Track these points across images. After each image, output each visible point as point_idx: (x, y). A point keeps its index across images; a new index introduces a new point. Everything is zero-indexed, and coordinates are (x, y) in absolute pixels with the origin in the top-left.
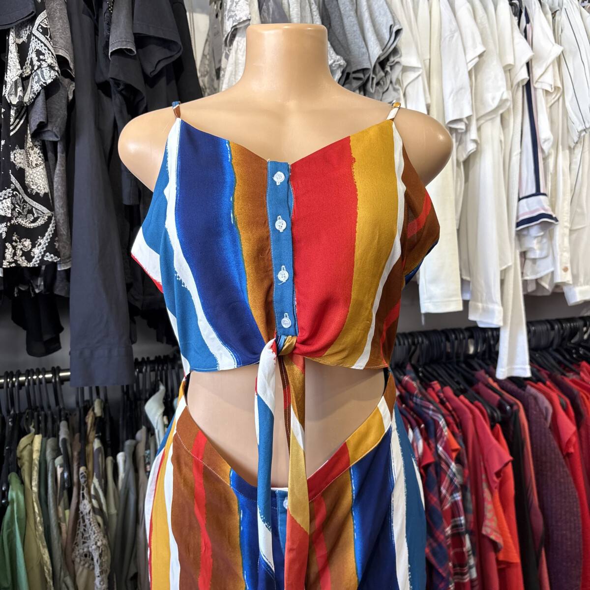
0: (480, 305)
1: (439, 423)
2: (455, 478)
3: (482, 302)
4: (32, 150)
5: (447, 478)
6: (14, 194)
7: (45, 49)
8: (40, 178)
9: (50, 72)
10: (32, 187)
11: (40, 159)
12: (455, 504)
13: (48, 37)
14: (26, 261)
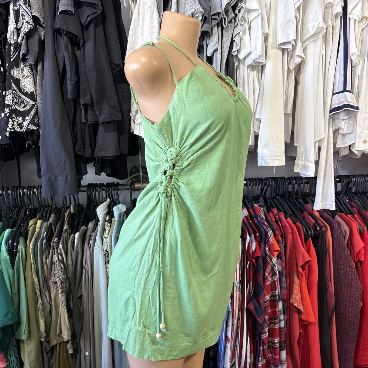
0: (301, 162)
1: (268, 233)
2: (274, 267)
4: (25, 68)
5: (269, 267)
6: (14, 92)
7: (25, 13)
8: (28, 84)
9: (27, 26)
10: (24, 89)
11: (29, 73)
12: (274, 282)
13: (27, 6)
14: (19, 128)
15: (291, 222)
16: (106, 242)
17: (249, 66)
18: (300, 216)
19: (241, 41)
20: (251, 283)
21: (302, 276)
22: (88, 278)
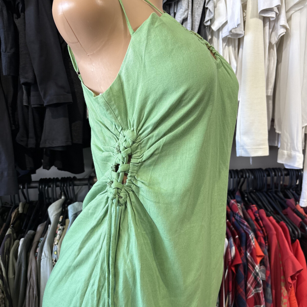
0: (285, 152)
1: (249, 235)
2: (258, 277)
3: (287, 150)
5: (252, 276)
12: (257, 295)
15: (274, 221)
16: (55, 250)
17: (225, 39)
18: (282, 212)
19: (216, 9)
20: (231, 296)
21: (291, 287)
22: (32, 295)
